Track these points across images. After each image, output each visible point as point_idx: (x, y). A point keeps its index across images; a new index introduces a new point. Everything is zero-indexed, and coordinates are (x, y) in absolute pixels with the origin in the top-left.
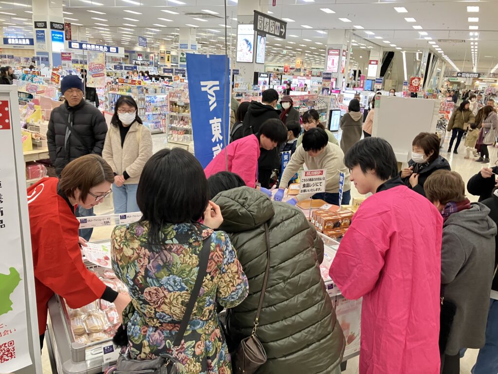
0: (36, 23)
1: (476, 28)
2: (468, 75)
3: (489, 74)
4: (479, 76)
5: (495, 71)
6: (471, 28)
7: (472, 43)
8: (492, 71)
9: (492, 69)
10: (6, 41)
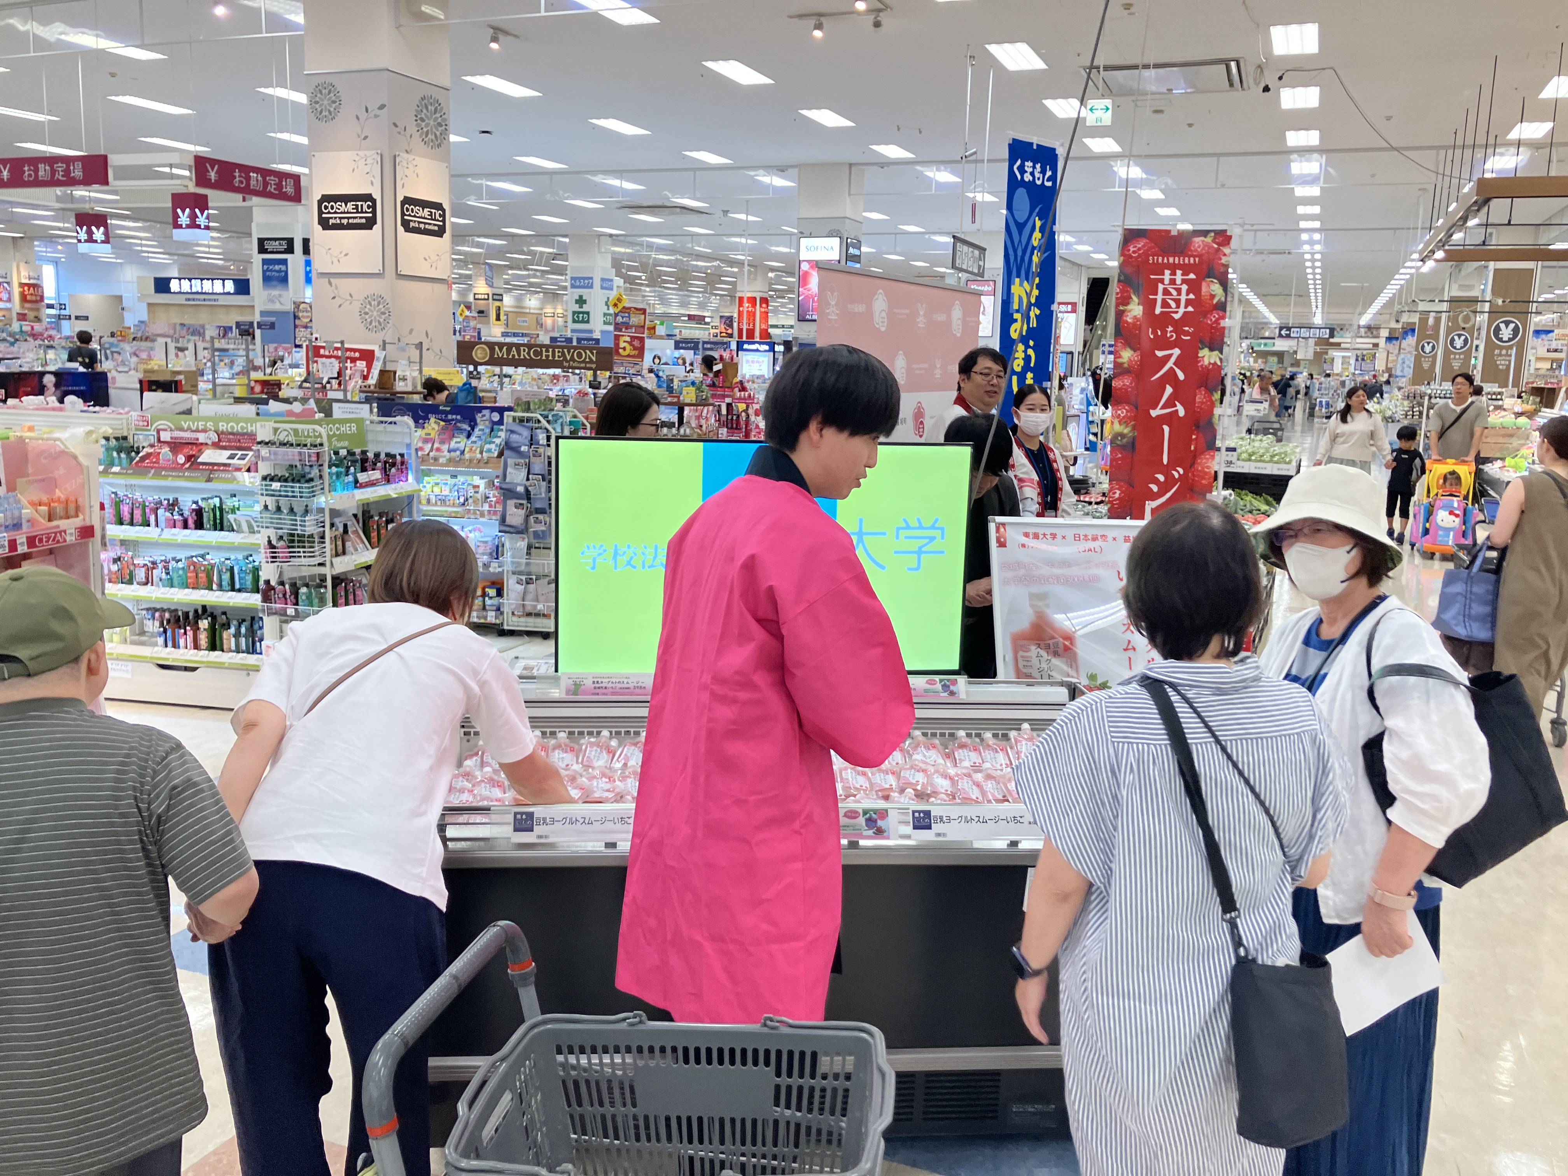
0: (261, 241)
1: (1317, 224)
2: (1304, 333)
3: (1355, 327)
4: (1332, 335)
5: (1371, 319)
6: (1303, 224)
7: (1307, 256)
8: (1364, 320)
9: (1361, 314)
10: (162, 286)
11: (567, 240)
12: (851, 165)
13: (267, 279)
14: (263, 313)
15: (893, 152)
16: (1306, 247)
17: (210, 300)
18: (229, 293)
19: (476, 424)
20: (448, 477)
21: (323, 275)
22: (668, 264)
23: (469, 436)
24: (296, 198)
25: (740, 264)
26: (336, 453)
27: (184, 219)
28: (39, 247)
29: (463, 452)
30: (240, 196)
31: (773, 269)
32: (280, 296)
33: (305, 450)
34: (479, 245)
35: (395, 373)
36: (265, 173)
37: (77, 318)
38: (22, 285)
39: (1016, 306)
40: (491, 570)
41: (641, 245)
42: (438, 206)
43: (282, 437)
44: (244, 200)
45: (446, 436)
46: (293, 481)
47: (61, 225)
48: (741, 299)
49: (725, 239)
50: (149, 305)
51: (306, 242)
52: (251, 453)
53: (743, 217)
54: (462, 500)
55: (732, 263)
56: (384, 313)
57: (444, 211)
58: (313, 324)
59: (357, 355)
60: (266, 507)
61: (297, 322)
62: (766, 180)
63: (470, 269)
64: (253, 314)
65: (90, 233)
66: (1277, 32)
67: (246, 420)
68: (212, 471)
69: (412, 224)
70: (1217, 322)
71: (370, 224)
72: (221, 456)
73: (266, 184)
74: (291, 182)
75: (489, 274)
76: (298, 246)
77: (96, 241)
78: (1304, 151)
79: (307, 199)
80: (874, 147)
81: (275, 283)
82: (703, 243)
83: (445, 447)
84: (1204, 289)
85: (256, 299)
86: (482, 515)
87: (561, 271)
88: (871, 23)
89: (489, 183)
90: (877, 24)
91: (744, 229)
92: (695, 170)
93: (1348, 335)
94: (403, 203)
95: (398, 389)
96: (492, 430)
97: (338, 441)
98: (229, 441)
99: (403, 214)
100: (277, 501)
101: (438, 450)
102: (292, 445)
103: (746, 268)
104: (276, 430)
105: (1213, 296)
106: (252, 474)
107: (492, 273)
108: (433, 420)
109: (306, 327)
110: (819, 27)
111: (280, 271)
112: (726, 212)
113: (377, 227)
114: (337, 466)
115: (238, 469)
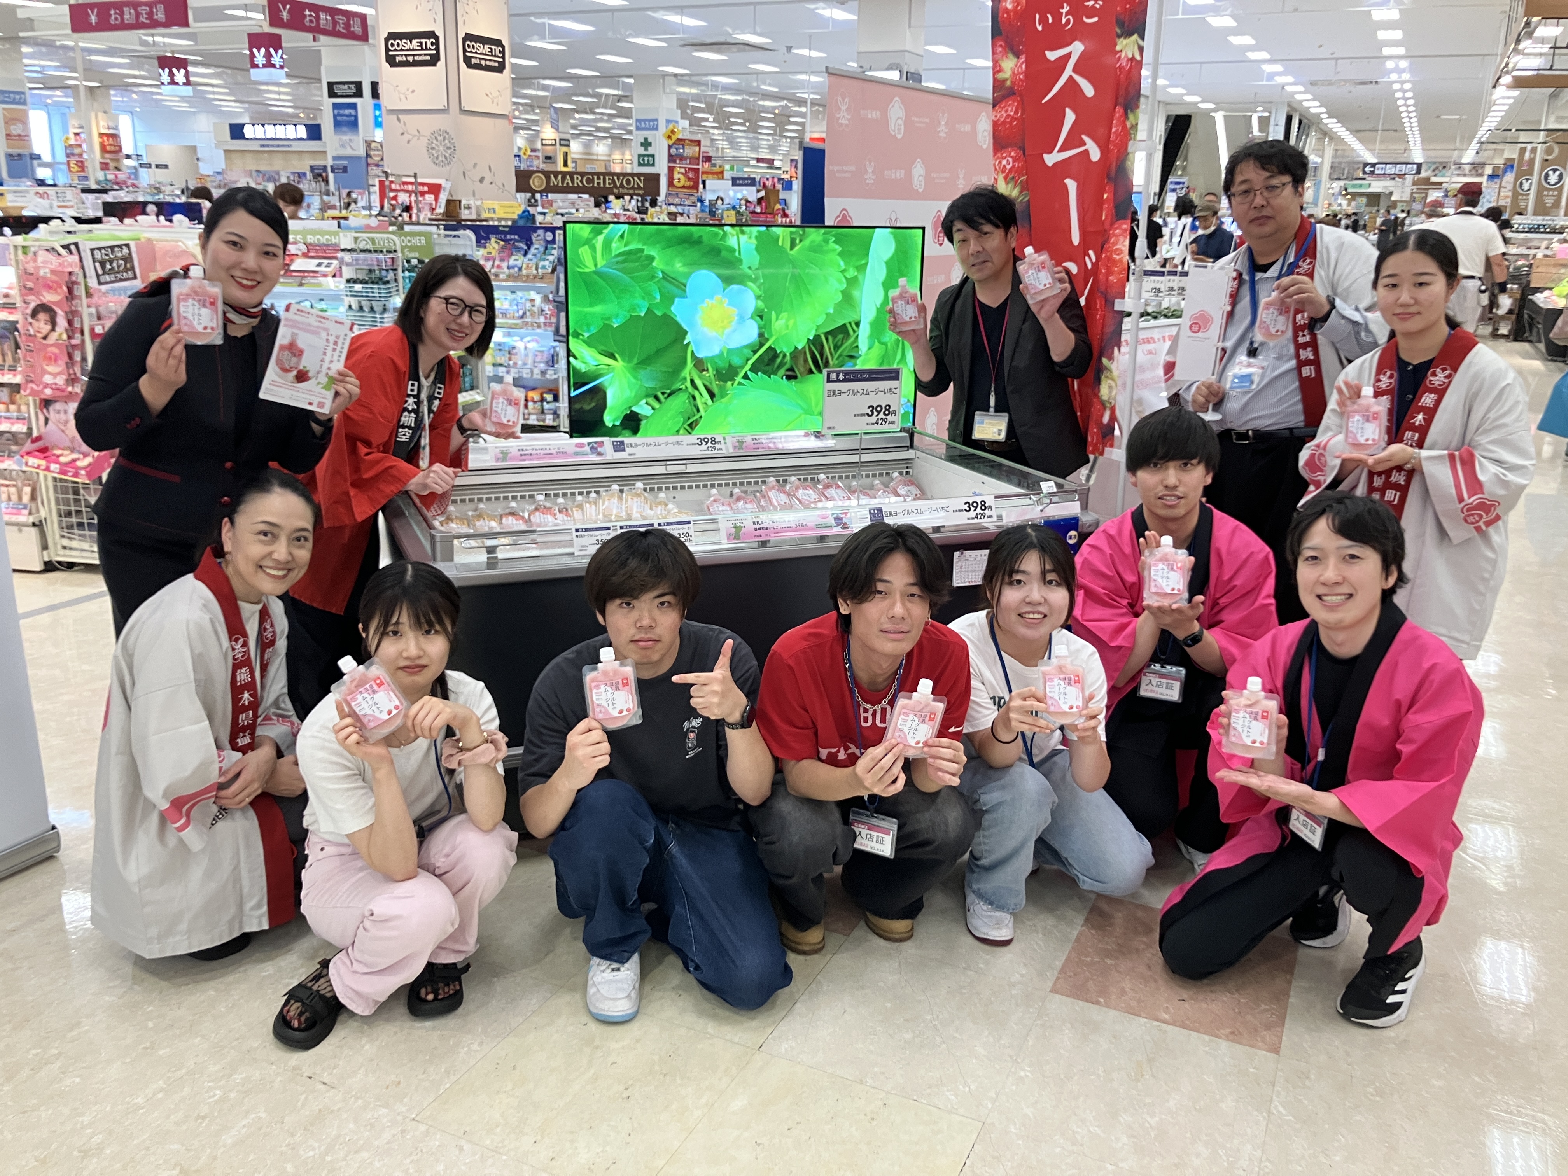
0: (331, 85)
1: (1401, 51)
2: (1389, 169)
5: (1475, 156)
6: (1386, 51)
7: (1396, 86)
9: (1462, 151)
10: (237, 131)
11: (631, 81)
13: (337, 124)
14: (335, 158)
16: (1394, 77)
17: (283, 146)
18: (302, 139)
19: (532, 243)
20: (508, 293)
21: (391, 112)
22: (735, 104)
23: (526, 254)
24: (364, 37)
25: (808, 103)
26: (408, 262)
27: (260, 59)
28: (115, 96)
29: (520, 269)
30: (310, 36)
32: (351, 140)
33: (381, 256)
34: (545, 88)
35: (460, 201)
36: (333, 12)
37: (157, 166)
38: (101, 135)
40: (548, 376)
41: (706, 84)
42: (498, 43)
43: (362, 245)
44: (314, 40)
45: (505, 255)
46: (373, 283)
47: (136, 73)
49: (792, 77)
50: (225, 151)
51: (374, 86)
52: (335, 262)
53: (806, 52)
54: (521, 313)
55: (802, 102)
56: (449, 148)
57: (503, 47)
58: (385, 163)
59: (426, 189)
60: (350, 307)
61: (370, 160)
62: (826, 13)
63: (536, 114)
64: (326, 159)
65: (171, 75)
67: (330, 233)
68: (303, 277)
69: (473, 61)
71: (433, 61)
72: (310, 264)
73: (335, 23)
74: (358, 21)
75: (555, 116)
76: (367, 90)
77: (177, 84)
79: (374, 38)
81: (345, 129)
82: (768, 81)
83: (505, 265)
85: (328, 145)
86: (539, 326)
87: (626, 114)
89: (552, 22)
91: (808, 66)
92: (755, 4)
93: (1449, 173)
94: (464, 40)
95: (463, 217)
96: (546, 248)
97: (410, 251)
98: (317, 251)
99: (465, 51)
100: (360, 302)
101: (499, 267)
102: (370, 251)
104: (356, 239)
106: (337, 279)
107: (558, 118)
108: (493, 240)
109: (377, 165)
111: (350, 116)
112: (789, 49)
113: (441, 64)
114: (409, 271)
115: (325, 276)
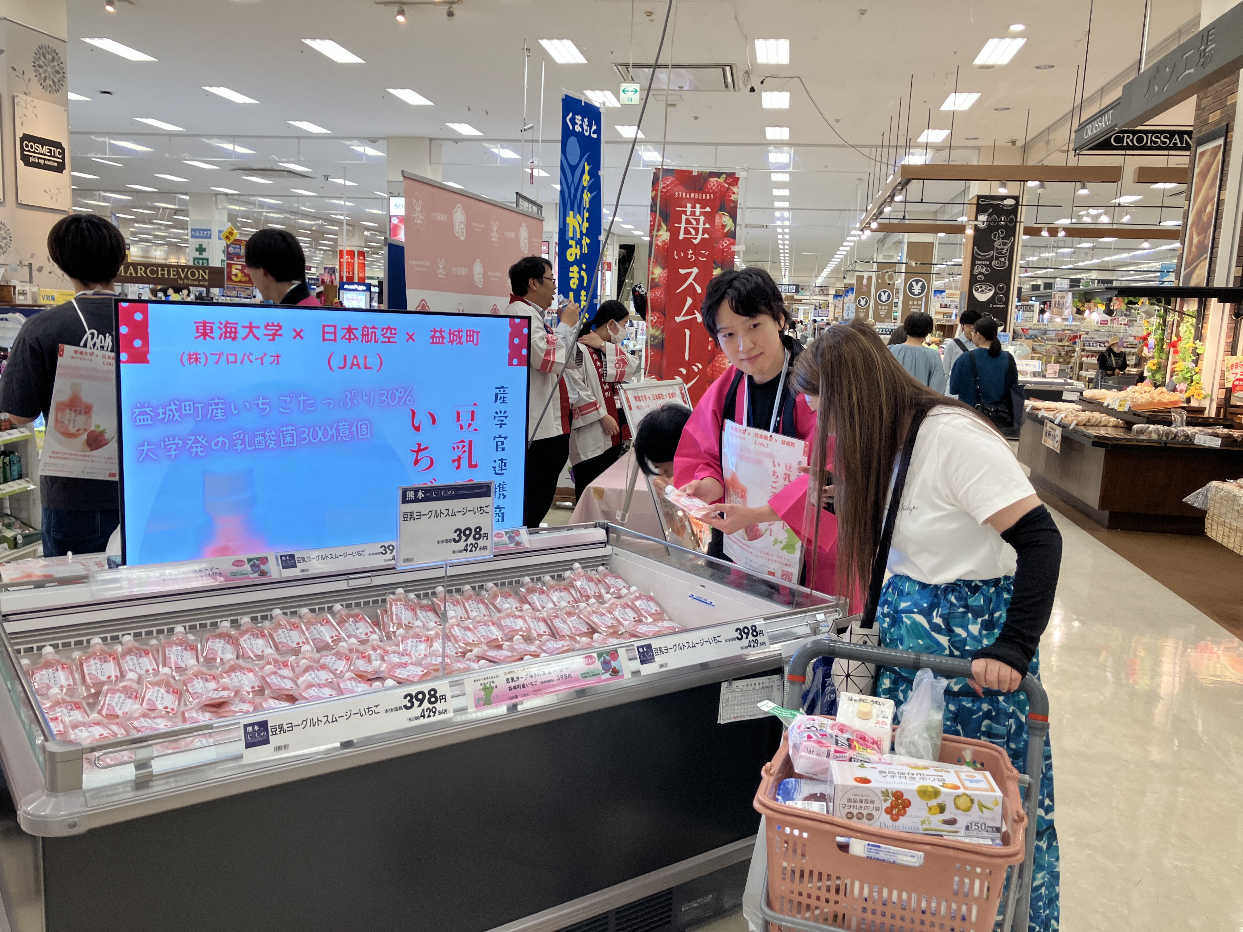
11: (187, 198)
12: (431, 139)
15: (465, 129)
16: (779, 223)
22: (278, 221)
25: (339, 223)
31: (368, 229)
35: (14, 287)
39: (571, 235)
42: (58, 145)
48: (341, 252)
49: (326, 200)
53: (341, 181)
55: (334, 222)
56: (5, 238)
57: (63, 149)
62: (360, 149)
66: (760, 45)
69: (31, 159)
70: (728, 246)
78: (779, 144)
80: (450, 125)
82: (308, 204)
84: (717, 220)
87: (183, 225)
88: (445, 12)
89: (111, 141)
90: (450, 14)
91: (342, 193)
92: (299, 138)
93: (806, 293)
94: (22, 140)
95: (18, 303)
99: (22, 150)
103: (345, 227)
105: (724, 226)
110: (401, 12)
112: (326, 177)
